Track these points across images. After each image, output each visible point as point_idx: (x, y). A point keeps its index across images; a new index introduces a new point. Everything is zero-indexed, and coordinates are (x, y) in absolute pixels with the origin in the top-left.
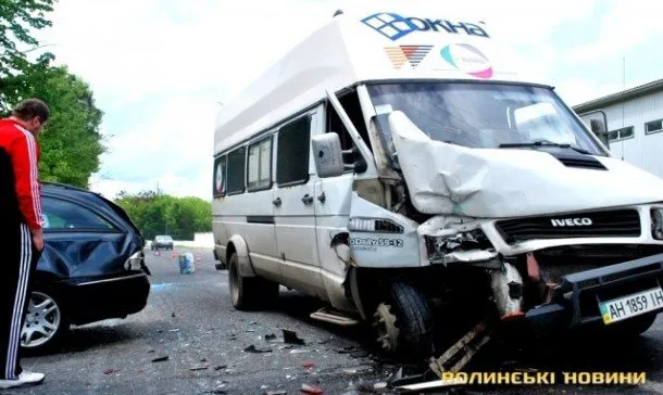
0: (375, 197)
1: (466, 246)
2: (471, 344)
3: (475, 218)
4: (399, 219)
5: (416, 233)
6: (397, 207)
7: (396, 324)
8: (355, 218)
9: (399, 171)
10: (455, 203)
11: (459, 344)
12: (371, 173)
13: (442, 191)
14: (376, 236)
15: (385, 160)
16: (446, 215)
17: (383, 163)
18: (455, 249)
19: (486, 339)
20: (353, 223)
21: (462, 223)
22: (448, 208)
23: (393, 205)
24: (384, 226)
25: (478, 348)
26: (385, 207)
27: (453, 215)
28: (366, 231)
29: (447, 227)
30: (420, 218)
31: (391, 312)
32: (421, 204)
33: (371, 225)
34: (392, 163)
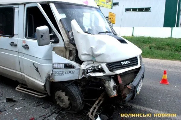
0: (62, 54)
1: (94, 71)
2: (97, 104)
3: (99, 62)
4: (74, 63)
6: (71, 58)
8: (56, 63)
9: (74, 45)
10: (94, 57)
11: (94, 105)
12: (61, 44)
13: (91, 53)
14: (64, 70)
15: (68, 40)
16: (88, 61)
18: (91, 72)
19: (101, 102)
20: (55, 65)
21: (93, 63)
22: (91, 58)
23: (69, 57)
24: (68, 66)
25: (99, 105)
26: (66, 58)
27: (92, 61)
28: (60, 68)
29: (88, 65)
30: (80, 62)
32: (82, 58)
33: (63, 66)
34: (72, 41)
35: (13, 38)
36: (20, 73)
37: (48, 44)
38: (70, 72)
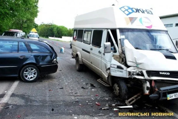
0: (118, 59)
1: (138, 75)
2: (136, 98)
3: (141, 69)
4: (123, 66)
5: (126, 70)
6: (123, 63)
7: (119, 90)
8: (112, 64)
9: (125, 54)
10: (137, 65)
11: (133, 98)
12: (117, 54)
13: (134, 61)
14: (117, 69)
15: (121, 51)
16: (134, 67)
17: (121, 52)
18: (135, 75)
19: (139, 97)
20: (111, 65)
21: (138, 69)
22: (135, 65)
23: (122, 62)
24: (119, 67)
25: (137, 99)
26: (120, 63)
27: (136, 67)
28: (114, 68)
29: (134, 69)
30: (128, 67)
31: (118, 86)
32: (129, 63)
33: (116, 67)
34: (123, 52)
35: (100, 48)
36: (101, 70)
37: (110, 52)
38: (120, 71)
